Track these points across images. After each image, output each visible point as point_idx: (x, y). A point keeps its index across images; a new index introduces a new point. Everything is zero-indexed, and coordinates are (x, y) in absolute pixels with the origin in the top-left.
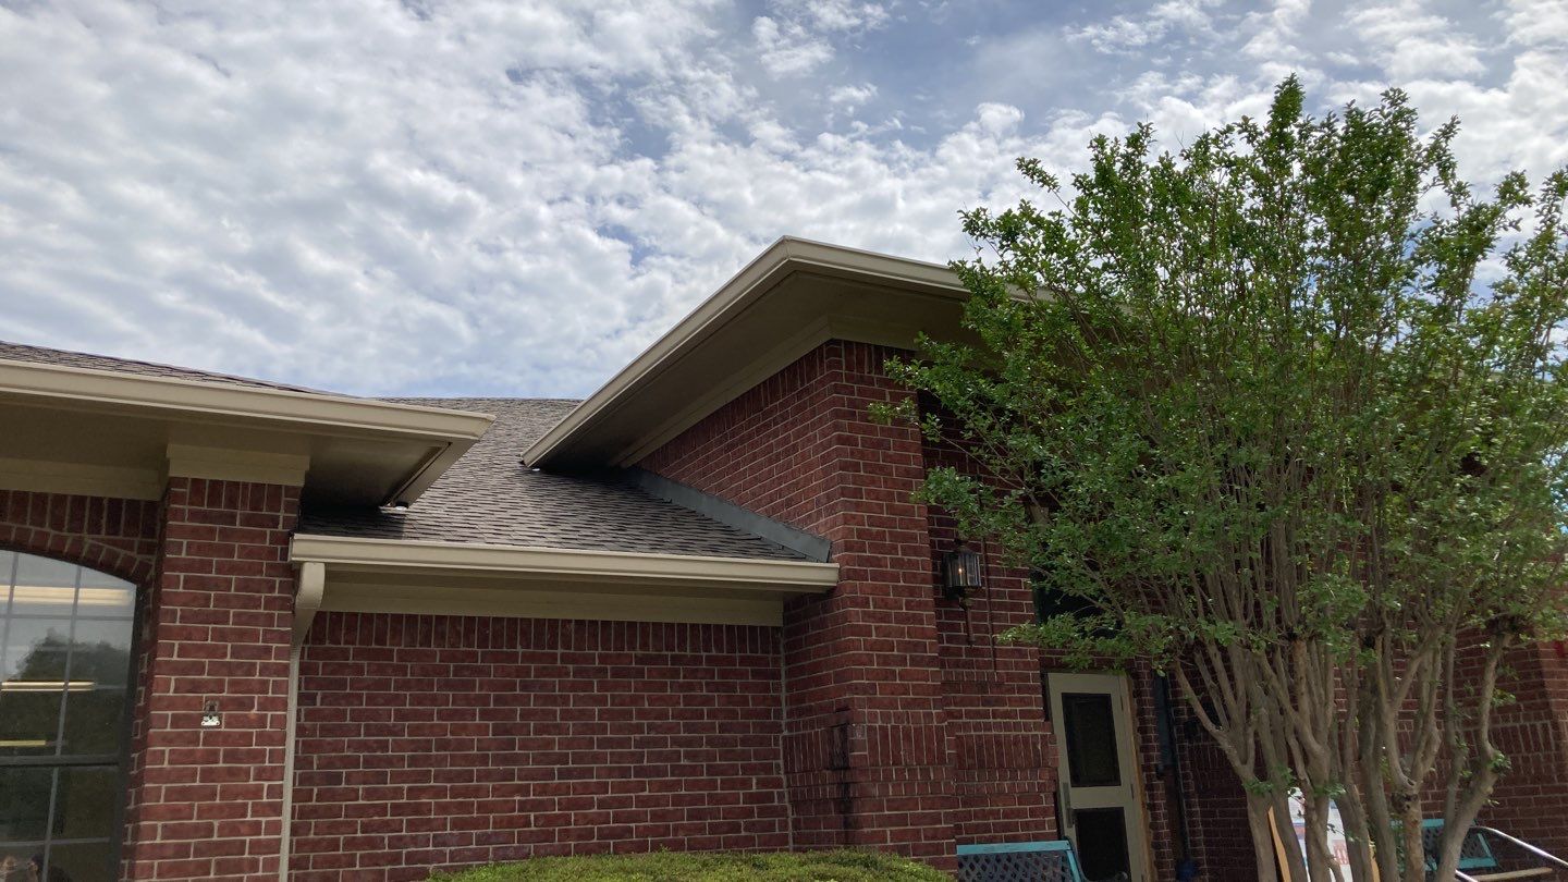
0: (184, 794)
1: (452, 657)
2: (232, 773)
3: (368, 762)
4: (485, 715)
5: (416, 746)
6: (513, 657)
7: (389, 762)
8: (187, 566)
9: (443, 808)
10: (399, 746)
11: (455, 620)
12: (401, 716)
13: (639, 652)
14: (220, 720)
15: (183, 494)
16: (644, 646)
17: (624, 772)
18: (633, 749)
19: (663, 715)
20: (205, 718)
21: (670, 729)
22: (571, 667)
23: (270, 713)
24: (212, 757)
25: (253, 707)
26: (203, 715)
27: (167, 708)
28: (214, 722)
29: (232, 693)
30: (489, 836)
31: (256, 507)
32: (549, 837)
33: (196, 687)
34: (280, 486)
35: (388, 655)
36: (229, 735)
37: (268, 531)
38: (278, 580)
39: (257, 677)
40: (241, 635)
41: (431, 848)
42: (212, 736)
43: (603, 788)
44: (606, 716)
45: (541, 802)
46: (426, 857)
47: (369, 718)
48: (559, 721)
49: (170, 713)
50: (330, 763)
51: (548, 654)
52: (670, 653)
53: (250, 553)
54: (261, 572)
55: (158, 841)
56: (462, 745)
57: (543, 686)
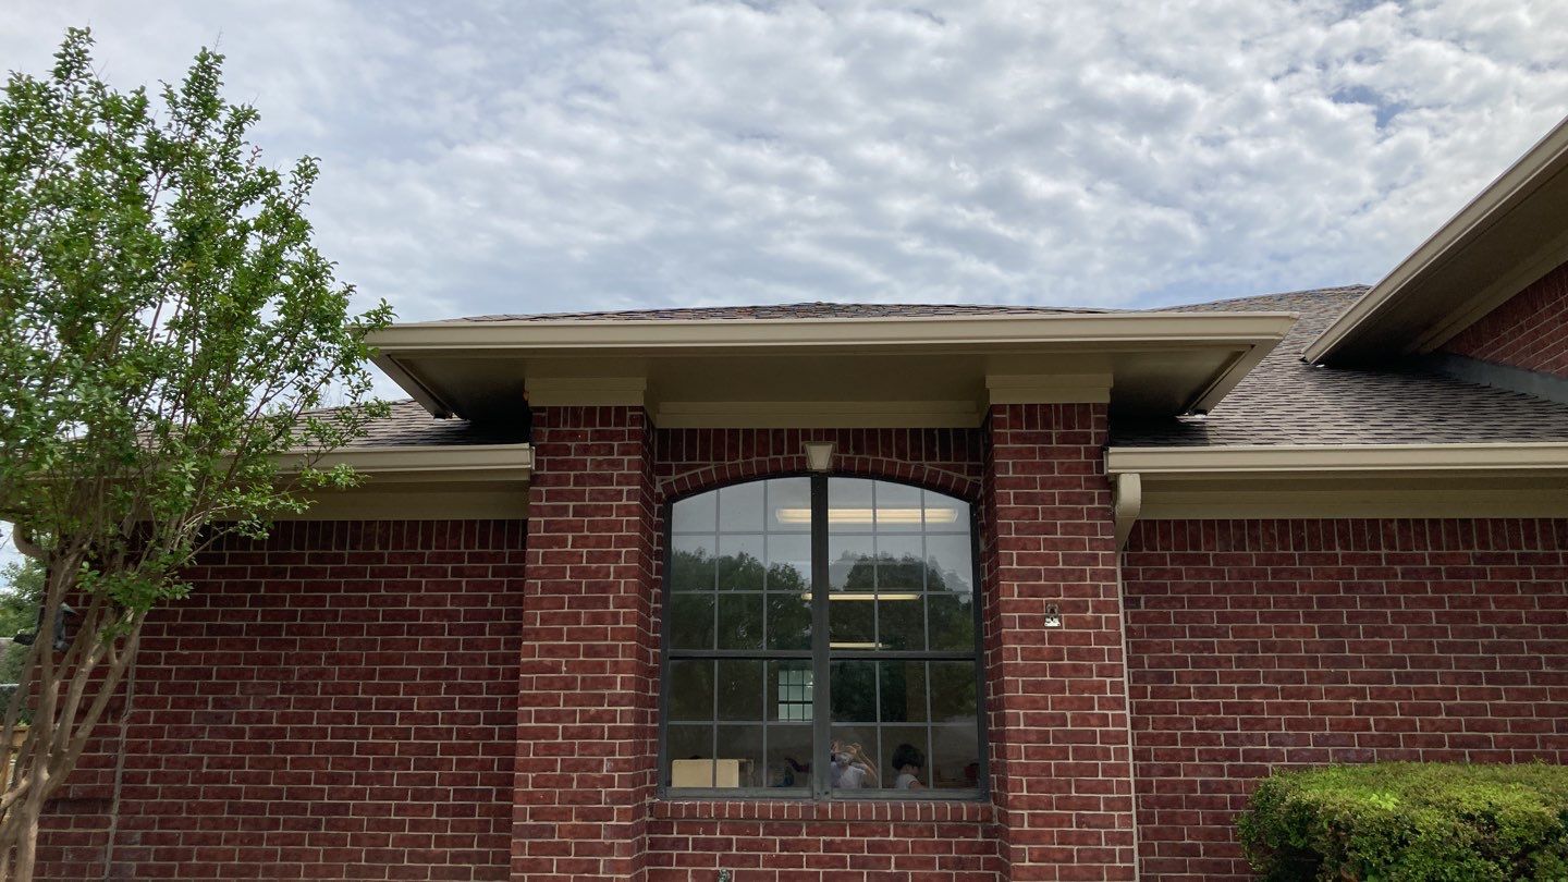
0: (1038, 687)
1: (1268, 560)
2: (1076, 670)
3: (1196, 663)
4: (1309, 617)
5: (1242, 647)
6: (1333, 559)
7: (1217, 662)
8: (1016, 484)
9: (1277, 709)
10: (1224, 647)
11: (1268, 523)
12: (1223, 618)
13: (1477, 551)
14: (1060, 621)
15: (1004, 419)
16: (1484, 544)
17: (1476, 678)
18: (1481, 655)
19: (1515, 619)
20: (1047, 620)
21: (1524, 634)
22: (1398, 568)
23: (1104, 616)
24: (1058, 655)
25: (1087, 610)
26: (1045, 617)
27: (1014, 610)
28: (1055, 623)
29: (1068, 597)
30: (1327, 738)
31: (1069, 426)
32: (1394, 742)
33: (1035, 592)
34: (1088, 405)
35: (1204, 559)
36: (1070, 635)
37: (1082, 447)
38: (1096, 492)
39: (1088, 582)
40: (1070, 544)
41: (1267, 747)
42: (1055, 636)
43: (1451, 695)
44: (1444, 619)
45: (1380, 706)
46: (1263, 756)
47: (1191, 621)
48: (1390, 623)
49: (1017, 615)
50: (1160, 664)
51: (1370, 555)
52: (1516, 552)
53: (1069, 469)
54: (1080, 486)
55: (1022, 727)
56: (1288, 647)
57: (1369, 588)
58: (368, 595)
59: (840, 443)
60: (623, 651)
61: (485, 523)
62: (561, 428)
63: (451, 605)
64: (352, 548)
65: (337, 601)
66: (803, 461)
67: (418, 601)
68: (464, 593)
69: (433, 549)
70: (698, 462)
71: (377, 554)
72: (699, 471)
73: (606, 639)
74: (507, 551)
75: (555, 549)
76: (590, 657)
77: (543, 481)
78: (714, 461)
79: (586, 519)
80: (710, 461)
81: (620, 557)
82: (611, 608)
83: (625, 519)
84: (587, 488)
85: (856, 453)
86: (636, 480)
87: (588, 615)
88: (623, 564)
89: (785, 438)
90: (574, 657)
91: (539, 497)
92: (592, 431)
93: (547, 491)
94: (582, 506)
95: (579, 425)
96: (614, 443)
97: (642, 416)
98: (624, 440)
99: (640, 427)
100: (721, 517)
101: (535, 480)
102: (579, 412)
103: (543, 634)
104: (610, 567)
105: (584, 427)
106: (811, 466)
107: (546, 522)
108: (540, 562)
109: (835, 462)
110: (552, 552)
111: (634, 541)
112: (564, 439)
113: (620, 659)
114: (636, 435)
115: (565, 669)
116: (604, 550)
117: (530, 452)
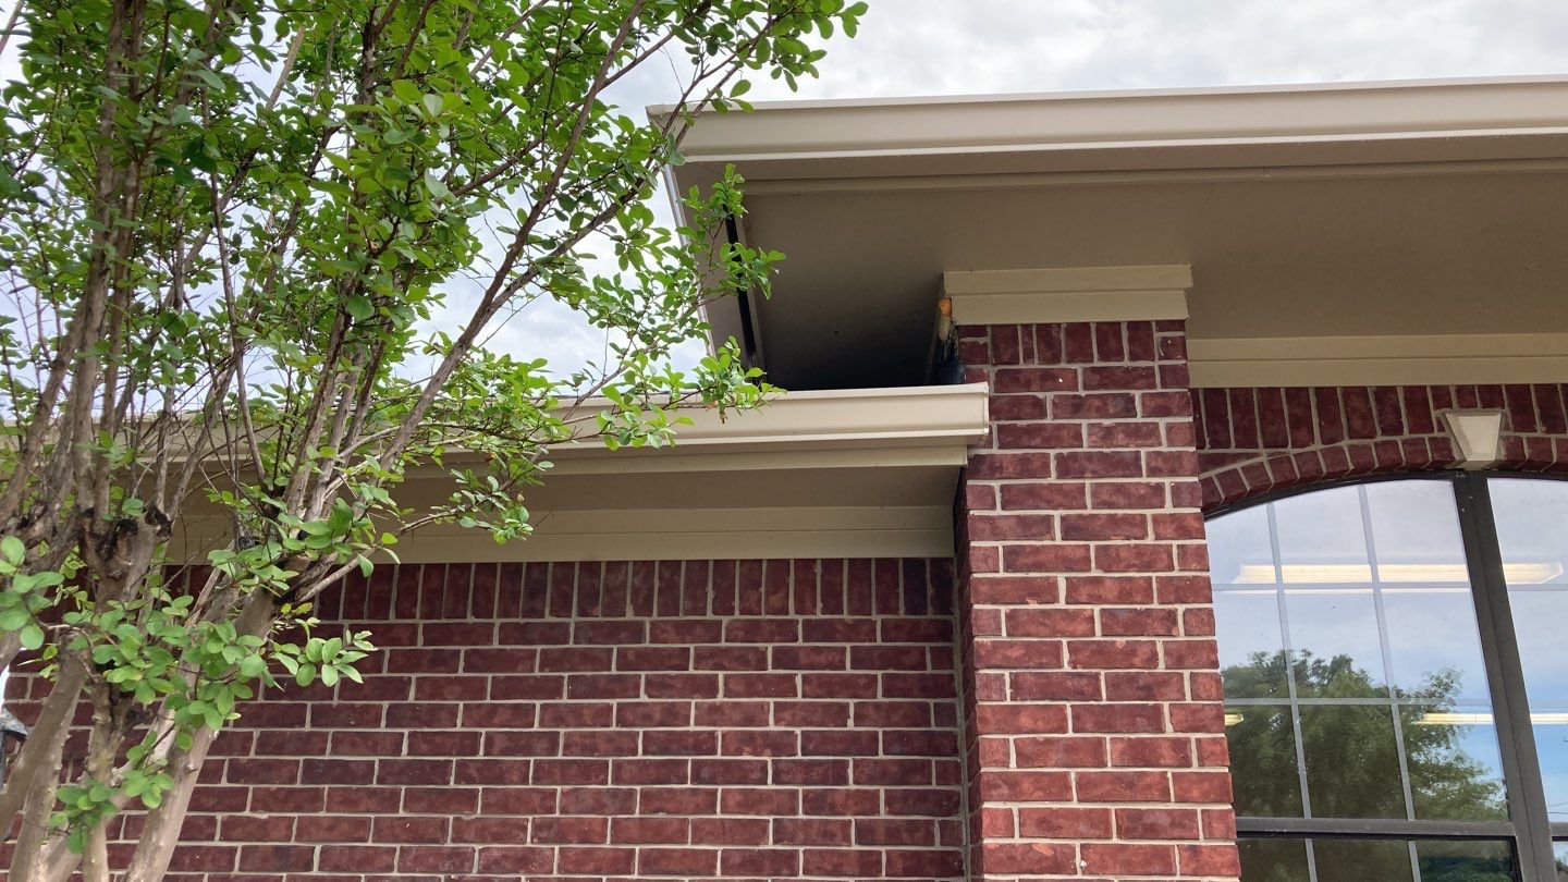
58: (614, 702)
59: (1514, 413)
61: (832, 565)
62: (1022, 366)
63: (777, 722)
64: (582, 613)
65: (557, 716)
66: (1443, 445)
67: (713, 714)
68: (799, 699)
69: (737, 615)
70: (1233, 450)
71: (629, 624)
72: (1238, 466)
73: (1165, 797)
74: (878, 618)
75: (1033, 606)
76: (1135, 838)
77: (994, 469)
78: (1265, 447)
79: (1092, 544)
80: (1257, 447)
81: (1175, 622)
82: (1170, 732)
83: (1175, 543)
84: (1088, 482)
85: (1548, 432)
86: (1188, 464)
87: (1120, 746)
88: (1182, 638)
89: (1402, 405)
90: (1099, 838)
91: (987, 499)
92: (1085, 370)
93: (1003, 488)
94: (1080, 517)
95: (1056, 359)
96: (1132, 392)
97: (1183, 338)
98: (1154, 387)
99: (1184, 362)
100: (1283, 555)
101: (977, 466)
102: (1054, 334)
103: (1026, 785)
104: (1154, 643)
105: (1068, 362)
106: (1457, 457)
107: (1009, 551)
108: (1004, 633)
109: (1508, 449)
110: (1027, 612)
111: (1201, 590)
112: (1027, 386)
113: (1202, 842)
114: (1176, 376)
115: (1083, 864)
116: (1138, 607)
117: (986, 400)
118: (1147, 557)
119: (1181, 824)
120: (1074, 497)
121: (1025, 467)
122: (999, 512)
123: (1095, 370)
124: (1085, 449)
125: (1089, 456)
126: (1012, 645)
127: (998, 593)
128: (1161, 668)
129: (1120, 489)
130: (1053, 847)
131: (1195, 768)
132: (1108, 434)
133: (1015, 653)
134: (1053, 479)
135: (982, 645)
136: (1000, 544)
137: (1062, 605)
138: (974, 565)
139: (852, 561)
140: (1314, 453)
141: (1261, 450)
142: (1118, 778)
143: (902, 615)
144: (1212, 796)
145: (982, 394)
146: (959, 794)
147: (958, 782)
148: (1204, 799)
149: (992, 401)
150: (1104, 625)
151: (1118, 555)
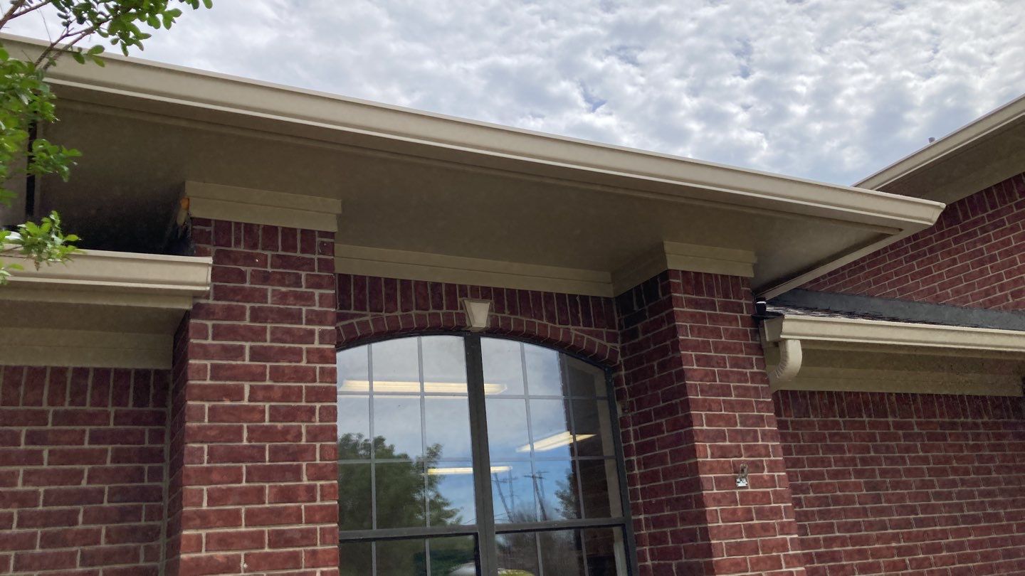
0: (738, 549)
1: (826, 426)
2: (764, 529)
4: (857, 474)
5: (820, 502)
12: (804, 476)
13: (940, 420)
14: (748, 481)
15: (679, 284)
16: (942, 414)
17: (955, 520)
18: (956, 501)
19: (967, 472)
20: (738, 480)
22: (900, 432)
23: (776, 474)
24: (749, 515)
25: (763, 469)
26: (735, 478)
27: (711, 471)
28: (743, 483)
29: (748, 457)
31: (726, 295)
33: (724, 452)
34: (738, 277)
36: (755, 495)
37: (738, 315)
38: (754, 357)
39: (760, 443)
40: (744, 406)
42: (745, 497)
43: (946, 534)
44: (932, 473)
48: (904, 478)
49: (712, 476)
51: (884, 422)
53: (732, 335)
54: (742, 351)
56: (848, 500)
57: (887, 449)
59: (497, 302)
60: (323, 536)
61: (81, 372)
62: (233, 248)
63: (24, 484)
66: (463, 317)
68: (45, 466)
70: (352, 311)
72: (354, 321)
73: (299, 521)
74: (112, 410)
75: (228, 403)
76: (280, 547)
77: (209, 313)
78: (371, 311)
79: (268, 365)
80: (366, 310)
81: (314, 413)
82: (305, 481)
83: (318, 366)
84: (269, 326)
85: (511, 314)
86: (330, 318)
87: (275, 490)
88: (318, 424)
89: (444, 293)
90: (257, 548)
91: (202, 333)
92: (273, 256)
93: (214, 326)
94: (262, 347)
95: (255, 246)
96: (300, 272)
97: (333, 243)
98: (314, 270)
99: (332, 257)
100: (375, 375)
101: (199, 310)
102: (255, 231)
103: (212, 518)
104: (300, 427)
105: (263, 249)
106: (468, 324)
107: (214, 367)
108: (206, 420)
109: (491, 321)
110: (224, 407)
111: (331, 394)
112: (235, 262)
113: (319, 548)
114: (327, 265)
115: (245, 566)
116: (293, 404)
117: (210, 269)
118: (301, 375)
119: (307, 537)
120: (258, 335)
121: (230, 313)
122: (210, 341)
123: (278, 256)
124: (269, 305)
125: (271, 310)
126: (211, 428)
127: (204, 394)
128: (303, 442)
129: (288, 331)
130: (227, 557)
131: (318, 503)
132: (283, 297)
133: (213, 433)
134: (247, 322)
135: (190, 428)
136: (208, 363)
137: (245, 402)
138: (190, 374)
139: (96, 370)
140: (397, 316)
141: (368, 312)
142: (271, 511)
143: (130, 407)
144: (327, 519)
145: (207, 265)
146: (160, 527)
147: (160, 518)
148: (323, 521)
149: (213, 269)
150: (271, 415)
151: (283, 371)
